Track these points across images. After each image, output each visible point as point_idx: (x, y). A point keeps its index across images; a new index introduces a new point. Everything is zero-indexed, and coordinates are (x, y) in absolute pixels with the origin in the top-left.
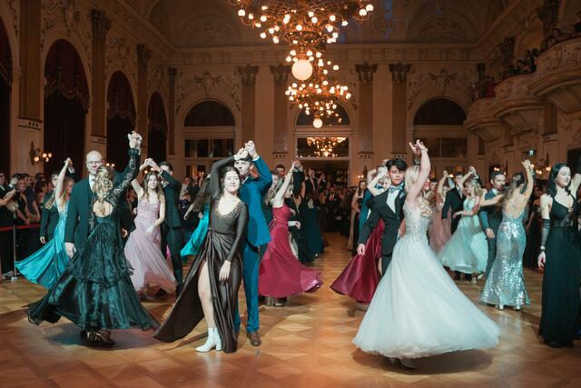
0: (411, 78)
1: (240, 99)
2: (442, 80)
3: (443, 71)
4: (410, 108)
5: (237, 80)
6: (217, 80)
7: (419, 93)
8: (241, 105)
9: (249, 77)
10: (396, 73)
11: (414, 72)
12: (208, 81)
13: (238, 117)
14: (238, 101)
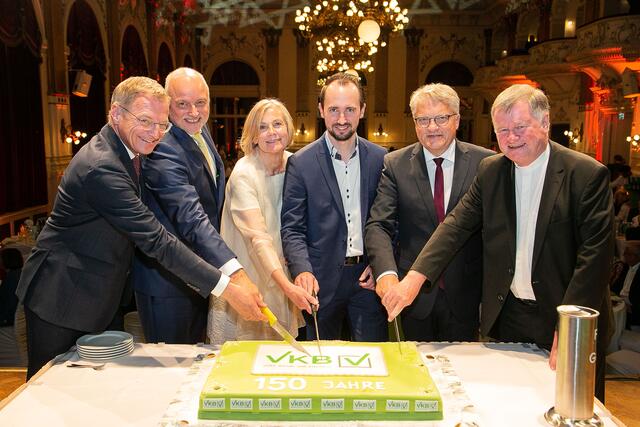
0: (424, 42)
1: (264, 59)
2: (452, 45)
3: (453, 36)
4: (422, 70)
5: (262, 41)
6: (242, 41)
7: (430, 56)
8: (265, 66)
9: (272, 38)
10: (410, 37)
11: (426, 36)
12: (233, 42)
13: (262, 77)
14: (262, 61)
